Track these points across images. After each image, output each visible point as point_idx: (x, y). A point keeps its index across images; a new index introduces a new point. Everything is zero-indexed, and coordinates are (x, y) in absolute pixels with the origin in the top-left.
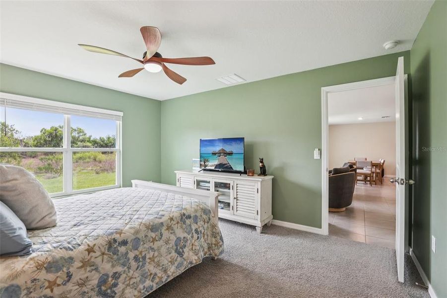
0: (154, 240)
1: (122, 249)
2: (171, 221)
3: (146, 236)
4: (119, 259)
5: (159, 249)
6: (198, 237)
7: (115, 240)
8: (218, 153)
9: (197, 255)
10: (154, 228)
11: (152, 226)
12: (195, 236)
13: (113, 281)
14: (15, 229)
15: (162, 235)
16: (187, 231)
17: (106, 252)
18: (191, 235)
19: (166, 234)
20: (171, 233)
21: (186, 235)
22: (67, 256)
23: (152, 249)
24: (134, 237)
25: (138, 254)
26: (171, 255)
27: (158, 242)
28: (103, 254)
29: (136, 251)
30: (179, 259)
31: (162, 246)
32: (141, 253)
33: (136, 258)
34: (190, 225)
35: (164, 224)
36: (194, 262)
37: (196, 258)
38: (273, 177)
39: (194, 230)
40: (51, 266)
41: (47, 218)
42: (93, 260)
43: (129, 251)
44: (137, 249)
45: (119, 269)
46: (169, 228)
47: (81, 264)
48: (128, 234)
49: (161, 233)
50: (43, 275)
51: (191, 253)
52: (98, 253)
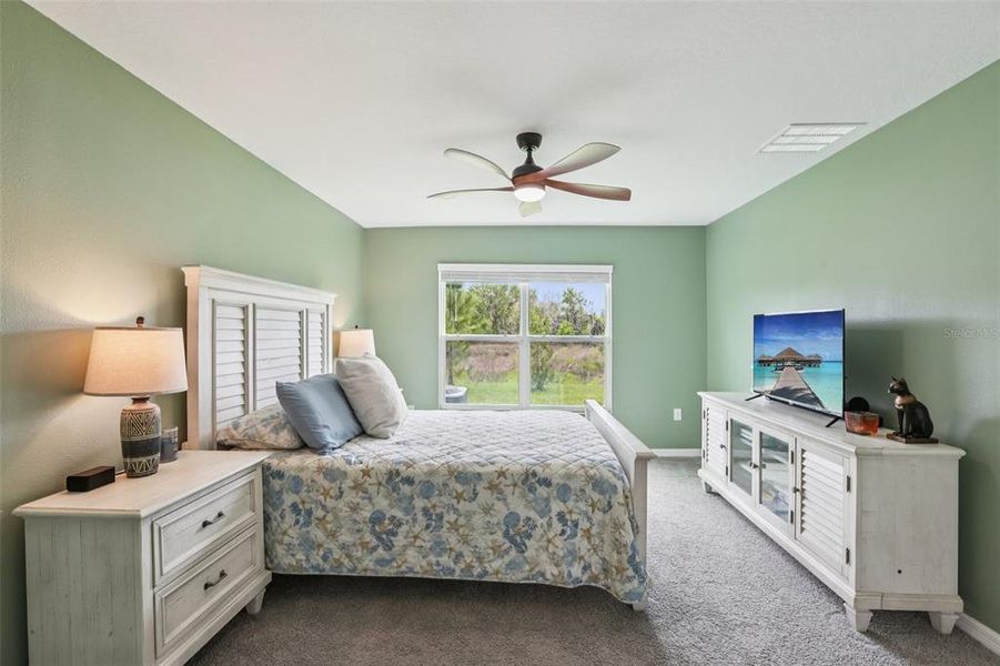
0: (459, 497)
1: (406, 489)
2: (500, 476)
3: (445, 485)
4: (400, 500)
5: (469, 515)
6: (563, 532)
7: (398, 473)
8: (778, 362)
9: (557, 565)
10: (461, 476)
11: (460, 473)
12: (557, 527)
13: (391, 527)
14: (319, 426)
15: (476, 495)
16: (539, 508)
17: (384, 483)
18: (546, 519)
19: (485, 496)
20: (499, 499)
21: (532, 514)
22: (343, 469)
23: (456, 510)
24: (424, 478)
25: (429, 505)
26: (495, 536)
27: (467, 503)
28: (380, 484)
29: (426, 501)
30: (513, 553)
31: (474, 513)
32: (434, 506)
33: (426, 511)
34: (547, 500)
35: (483, 477)
36: (549, 576)
37: (556, 572)
38: (963, 453)
39: (553, 514)
40: (331, 474)
41: (380, 427)
42: (366, 485)
43: (415, 496)
44: (427, 498)
45: (399, 514)
46: (492, 487)
47: (352, 484)
48: (418, 471)
49: (474, 490)
50: (320, 479)
51: (544, 557)
52: (373, 480)
